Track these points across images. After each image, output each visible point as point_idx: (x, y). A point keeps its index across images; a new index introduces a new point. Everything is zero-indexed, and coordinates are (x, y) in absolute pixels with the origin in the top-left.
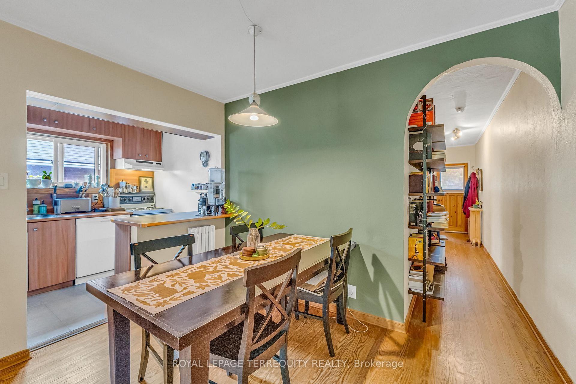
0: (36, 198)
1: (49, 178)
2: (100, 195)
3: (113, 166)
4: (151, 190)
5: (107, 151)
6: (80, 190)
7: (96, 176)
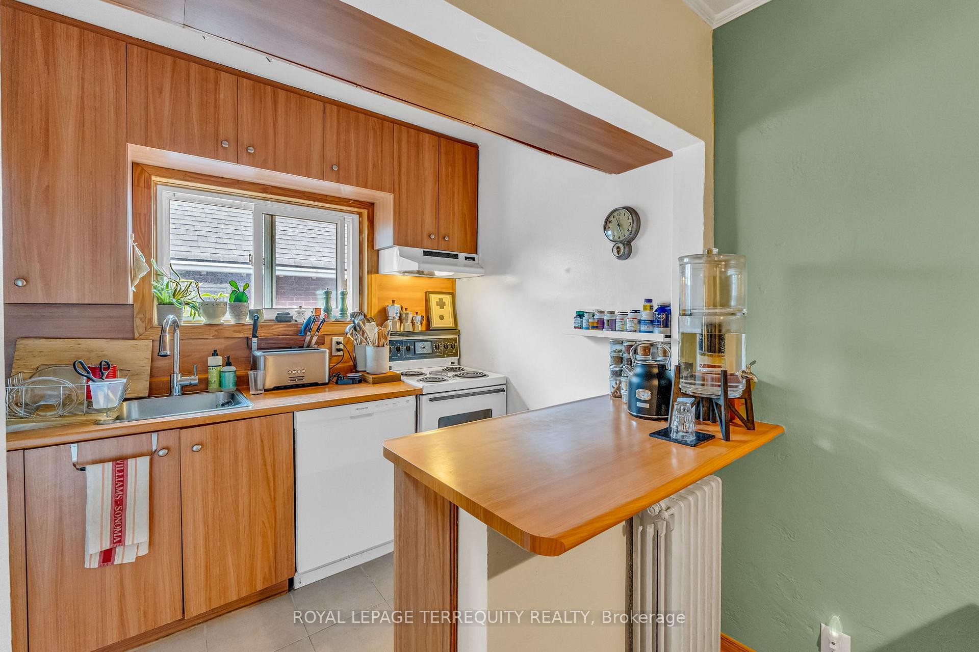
0: (215, 351)
1: (244, 298)
2: (347, 339)
3: (375, 269)
4: (451, 325)
5: (361, 232)
6: (307, 327)
7: (340, 292)
